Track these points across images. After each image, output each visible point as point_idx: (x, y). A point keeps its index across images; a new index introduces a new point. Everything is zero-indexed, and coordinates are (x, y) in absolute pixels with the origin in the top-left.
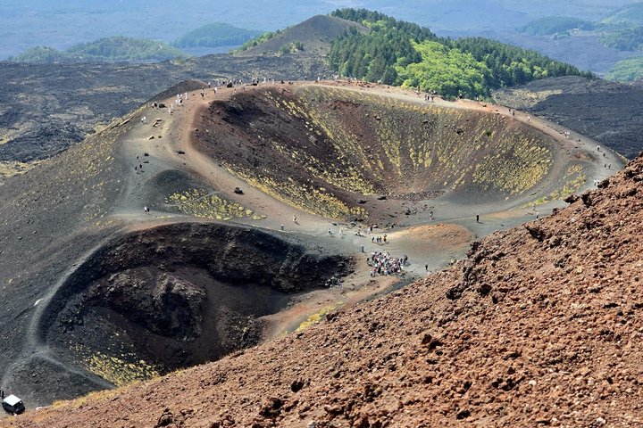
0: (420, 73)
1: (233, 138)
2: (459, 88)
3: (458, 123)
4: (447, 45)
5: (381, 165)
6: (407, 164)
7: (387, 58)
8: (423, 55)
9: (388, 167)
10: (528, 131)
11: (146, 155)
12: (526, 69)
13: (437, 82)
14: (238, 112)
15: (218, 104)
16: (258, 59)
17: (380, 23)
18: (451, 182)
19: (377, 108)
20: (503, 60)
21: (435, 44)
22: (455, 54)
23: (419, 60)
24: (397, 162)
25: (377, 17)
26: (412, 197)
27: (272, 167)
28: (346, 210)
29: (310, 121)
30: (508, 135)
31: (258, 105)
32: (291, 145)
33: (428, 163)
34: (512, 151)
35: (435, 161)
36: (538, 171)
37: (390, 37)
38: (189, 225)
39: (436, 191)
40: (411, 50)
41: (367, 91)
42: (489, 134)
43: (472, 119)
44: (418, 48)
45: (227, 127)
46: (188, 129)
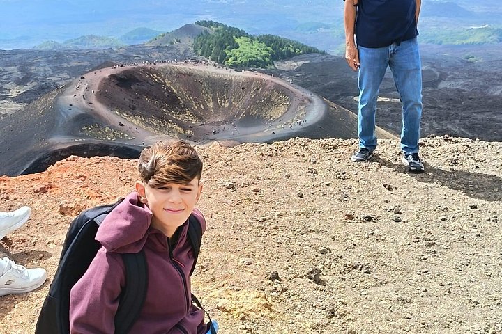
0: (238, 53)
1: (122, 95)
2: (257, 61)
3: (242, 84)
4: (252, 39)
5: (202, 107)
6: (216, 107)
7: (221, 46)
8: (240, 45)
9: (206, 107)
10: (279, 88)
11: (71, 105)
12: (292, 50)
13: (246, 58)
14: (125, 81)
15: (113, 76)
16: (158, 47)
17: (219, 28)
18: (238, 115)
19: (200, 77)
20: (280, 46)
21: (246, 38)
22: (256, 44)
23: (237, 47)
24: (211, 105)
25: (218, 24)
26: (218, 124)
27: (142, 110)
28: (182, 131)
29: (165, 85)
30: (268, 90)
31: (136, 76)
32: (154, 98)
33: (227, 105)
34: (270, 98)
35: (231, 104)
36: (283, 109)
37: (223, 35)
38: (88, 145)
39: (231, 120)
40: (234, 41)
41: (195, 68)
42: (258, 89)
43: (250, 82)
44: (237, 41)
45: (118, 89)
46: (95, 89)
